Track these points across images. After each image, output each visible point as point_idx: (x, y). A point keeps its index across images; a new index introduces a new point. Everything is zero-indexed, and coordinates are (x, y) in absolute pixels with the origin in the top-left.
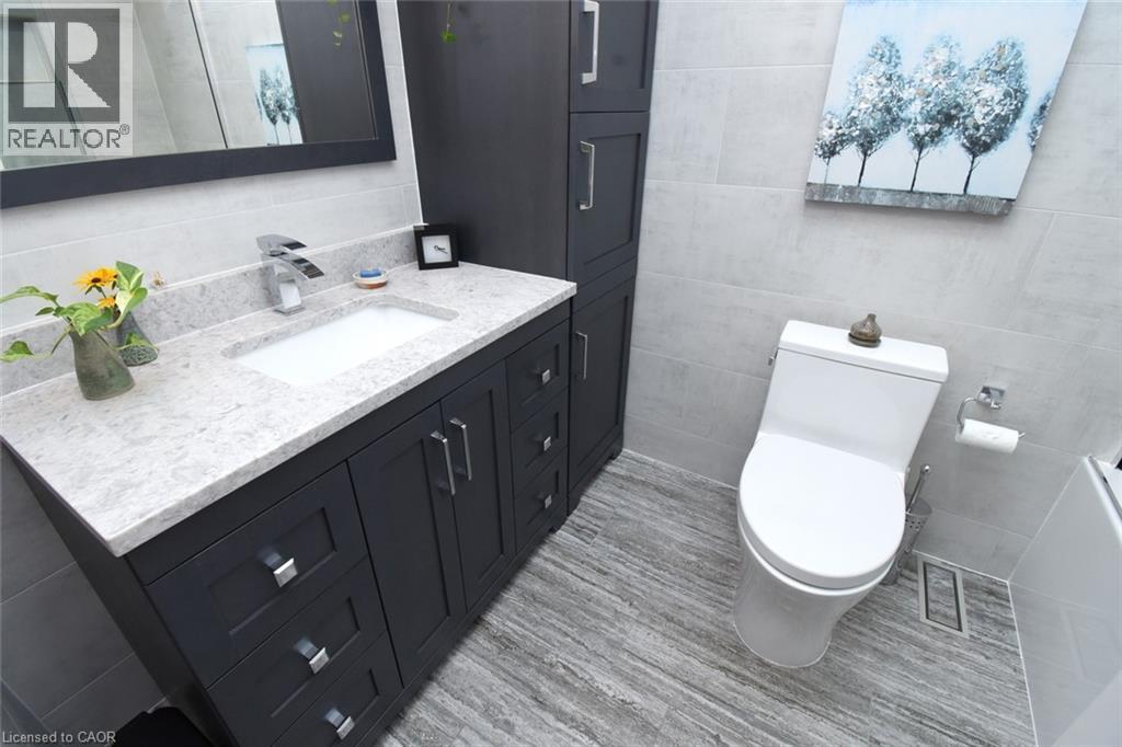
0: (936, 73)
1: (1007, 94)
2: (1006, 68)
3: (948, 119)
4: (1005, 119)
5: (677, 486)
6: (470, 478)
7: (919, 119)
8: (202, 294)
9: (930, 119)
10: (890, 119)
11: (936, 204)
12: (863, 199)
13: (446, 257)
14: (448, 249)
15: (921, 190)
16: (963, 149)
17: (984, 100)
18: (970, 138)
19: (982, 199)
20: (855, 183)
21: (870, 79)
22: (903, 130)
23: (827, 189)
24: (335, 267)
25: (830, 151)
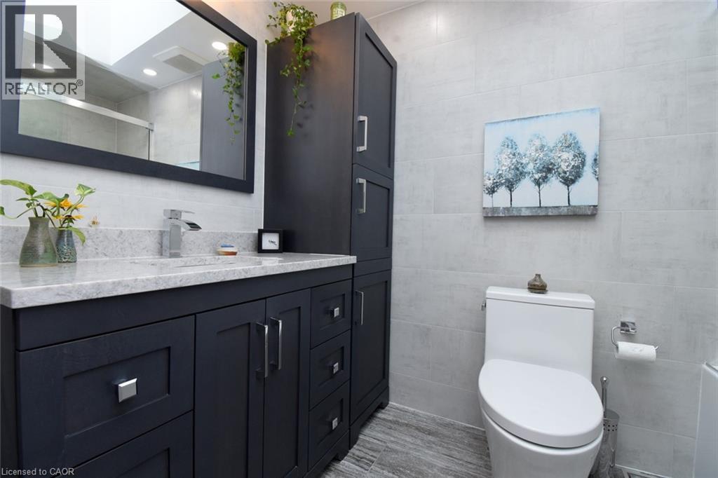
0: (537, 150)
1: (575, 156)
2: (570, 144)
3: (549, 170)
4: (578, 167)
5: (432, 427)
6: (279, 368)
7: (534, 171)
8: (119, 236)
9: (539, 171)
10: (519, 174)
11: (555, 212)
12: (515, 213)
13: (276, 247)
14: (277, 243)
15: (546, 205)
16: (561, 184)
17: (565, 160)
18: (563, 177)
19: (579, 207)
20: (509, 206)
21: (505, 156)
22: (527, 178)
23: (494, 209)
24: (206, 242)
25: (492, 191)
